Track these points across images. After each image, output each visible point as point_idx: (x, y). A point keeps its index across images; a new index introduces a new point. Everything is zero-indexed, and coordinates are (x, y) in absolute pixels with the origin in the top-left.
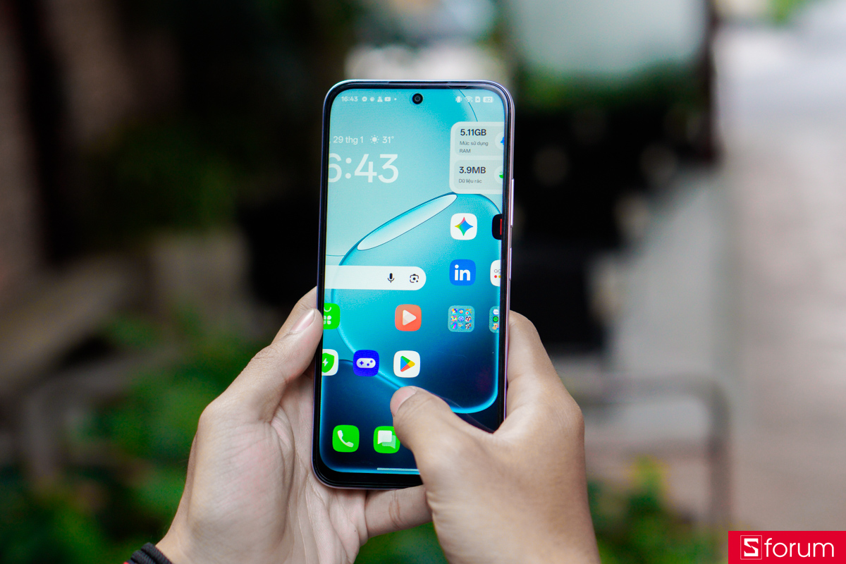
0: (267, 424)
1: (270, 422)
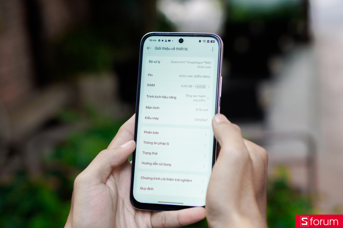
0: (104, 185)
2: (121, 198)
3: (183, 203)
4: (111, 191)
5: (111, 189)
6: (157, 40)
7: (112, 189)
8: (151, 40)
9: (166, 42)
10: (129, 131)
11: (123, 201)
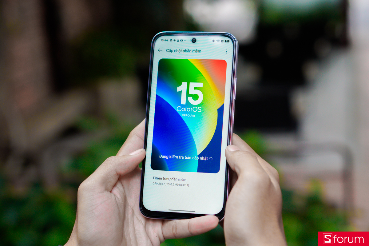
0: (109, 193)
1: (111, 192)
2: (130, 206)
3: (195, 212)
4: (117, 199)
5: (117, 197)
6: (169, 40)
7: (119, 196)
8: (162, 40)
9: (178, 42)
10: (139, 136)
11: (133, 210)
